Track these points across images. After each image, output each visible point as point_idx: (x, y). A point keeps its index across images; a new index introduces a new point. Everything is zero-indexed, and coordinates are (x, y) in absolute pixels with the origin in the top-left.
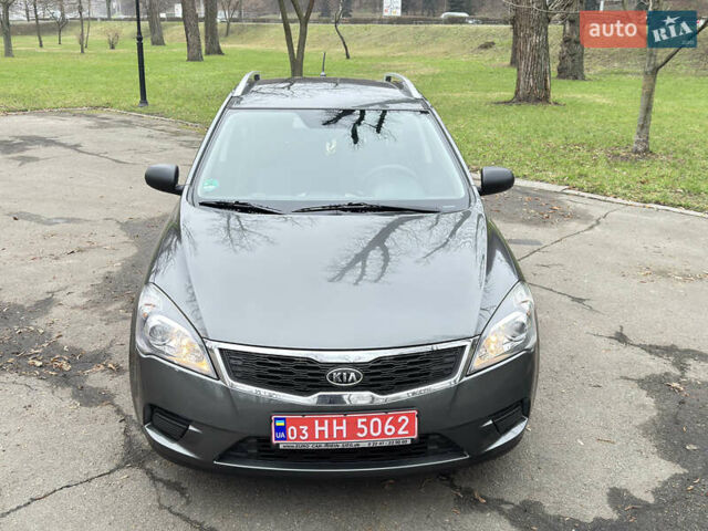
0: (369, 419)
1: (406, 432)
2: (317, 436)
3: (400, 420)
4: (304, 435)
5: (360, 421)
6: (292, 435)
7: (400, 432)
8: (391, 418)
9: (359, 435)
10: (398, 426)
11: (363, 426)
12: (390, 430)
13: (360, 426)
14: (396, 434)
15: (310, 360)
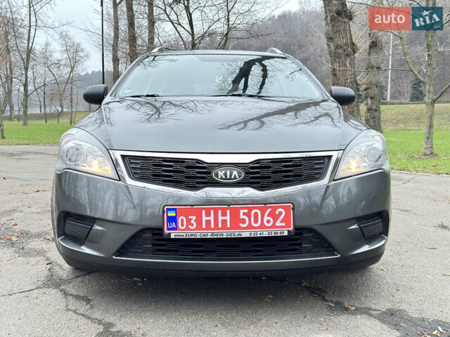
0: (250, 210)
1: (284, 224)
2: (204, 227)
3: (277, 213)
4: (192, 225)
5: (242, 211)
6: (182, 225)
7: (278, 224)
8: (269, 210)
9: (241, 225)
10: (275, 218)
11: (245, 217)
12: (268, 221)
13: (242, 217)
14: (274, 226)
15: (199, 161)
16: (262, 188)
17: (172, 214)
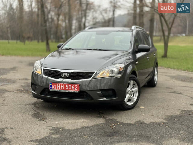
0: (69, 85)
1: (77, 89)
2: (58, 88)
3: (75, 86)
4: (55, 88)
5: (67, 85)
6: (53, 88)
7: (75, 89)
8: (73, 85)
9: (66, 89)
11: (67, 87)
12: (73, 88)
13: (67, 86)
14: (74, 90)
15: (59, 71)
16: (73, 79)
17: (51, 85)
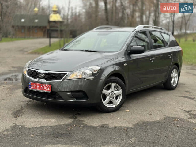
0: (43, 85)
2: (35, 88)
5: (41, 85)
6: (31, 87)
7: (48, 89)
8: (46, 86)
9: (41, 89)
14: (47, 90)
15: (38, 72)
16: (47, 80)
17: (30, 84)
